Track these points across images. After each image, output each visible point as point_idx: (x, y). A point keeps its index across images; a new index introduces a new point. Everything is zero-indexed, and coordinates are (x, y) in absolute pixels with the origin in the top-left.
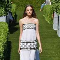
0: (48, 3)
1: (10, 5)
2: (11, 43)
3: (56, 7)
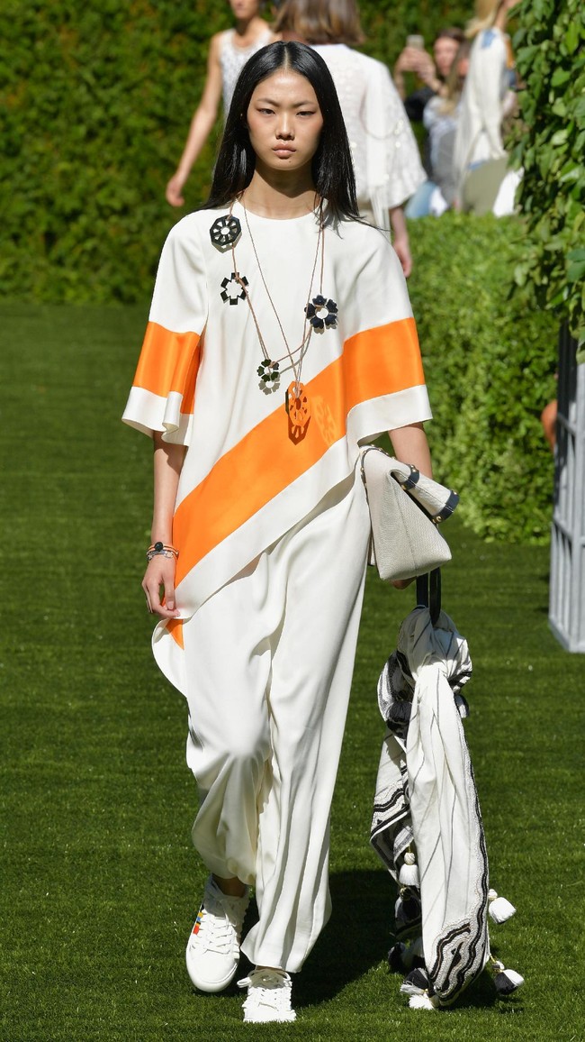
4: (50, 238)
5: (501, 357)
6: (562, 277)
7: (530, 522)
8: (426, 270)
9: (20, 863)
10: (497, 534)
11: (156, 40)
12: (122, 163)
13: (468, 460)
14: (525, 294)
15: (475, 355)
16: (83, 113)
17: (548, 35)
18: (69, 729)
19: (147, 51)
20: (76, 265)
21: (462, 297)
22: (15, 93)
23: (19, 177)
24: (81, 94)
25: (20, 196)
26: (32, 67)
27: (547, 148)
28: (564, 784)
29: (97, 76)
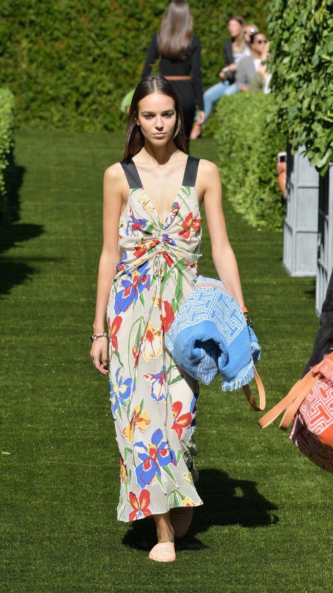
3: (305, 113)
4: (78, 104)
5: (264, 153)
6: (287, 119)
7: (276, 222)
8: (234, 116)
9: (60, 367)
10: (263, 227)
11: (121, 20)
12: (108, 72)
13: (250, 196)
14: (273, 126)
15: (253, 152)
16: (91, 51)
17: (281, 17)
18: (80, 310)
19: (118, 25)
20: (88, 116)
21: (247, 128)
22: (63, 43)
23: (65, 79)
24: (90, 43)
25: (65, 87)
26: (69, 32)
27: (281, 65)
28: (287, 332)
29: (97, 36)
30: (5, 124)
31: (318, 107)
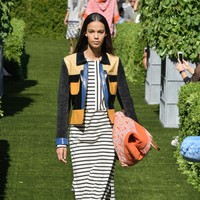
0: (129, 18)
1: (5, 21)
2: (8, 145)
3: (155, 32)
4: (53, 27)
5: (136, 49)
6: (147, 34)
7: (142, 80)
8: (123, 33)
10: (136, 82)
13: (130, 68)
15: (132, 49)
16: (60, 3)
20: (58, 32)
21: (129, 38)
23: (48, 16)
27: (145, 10)
30: (21, 36)
31: (161, 29)
